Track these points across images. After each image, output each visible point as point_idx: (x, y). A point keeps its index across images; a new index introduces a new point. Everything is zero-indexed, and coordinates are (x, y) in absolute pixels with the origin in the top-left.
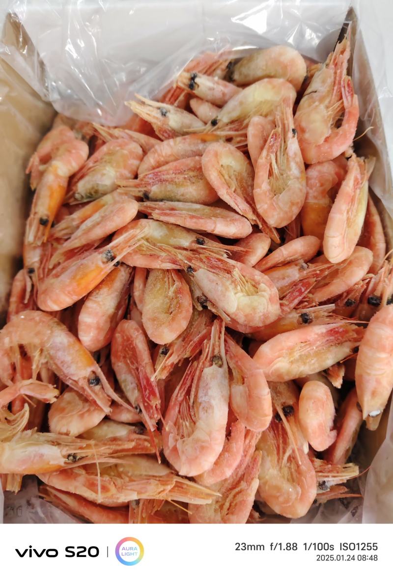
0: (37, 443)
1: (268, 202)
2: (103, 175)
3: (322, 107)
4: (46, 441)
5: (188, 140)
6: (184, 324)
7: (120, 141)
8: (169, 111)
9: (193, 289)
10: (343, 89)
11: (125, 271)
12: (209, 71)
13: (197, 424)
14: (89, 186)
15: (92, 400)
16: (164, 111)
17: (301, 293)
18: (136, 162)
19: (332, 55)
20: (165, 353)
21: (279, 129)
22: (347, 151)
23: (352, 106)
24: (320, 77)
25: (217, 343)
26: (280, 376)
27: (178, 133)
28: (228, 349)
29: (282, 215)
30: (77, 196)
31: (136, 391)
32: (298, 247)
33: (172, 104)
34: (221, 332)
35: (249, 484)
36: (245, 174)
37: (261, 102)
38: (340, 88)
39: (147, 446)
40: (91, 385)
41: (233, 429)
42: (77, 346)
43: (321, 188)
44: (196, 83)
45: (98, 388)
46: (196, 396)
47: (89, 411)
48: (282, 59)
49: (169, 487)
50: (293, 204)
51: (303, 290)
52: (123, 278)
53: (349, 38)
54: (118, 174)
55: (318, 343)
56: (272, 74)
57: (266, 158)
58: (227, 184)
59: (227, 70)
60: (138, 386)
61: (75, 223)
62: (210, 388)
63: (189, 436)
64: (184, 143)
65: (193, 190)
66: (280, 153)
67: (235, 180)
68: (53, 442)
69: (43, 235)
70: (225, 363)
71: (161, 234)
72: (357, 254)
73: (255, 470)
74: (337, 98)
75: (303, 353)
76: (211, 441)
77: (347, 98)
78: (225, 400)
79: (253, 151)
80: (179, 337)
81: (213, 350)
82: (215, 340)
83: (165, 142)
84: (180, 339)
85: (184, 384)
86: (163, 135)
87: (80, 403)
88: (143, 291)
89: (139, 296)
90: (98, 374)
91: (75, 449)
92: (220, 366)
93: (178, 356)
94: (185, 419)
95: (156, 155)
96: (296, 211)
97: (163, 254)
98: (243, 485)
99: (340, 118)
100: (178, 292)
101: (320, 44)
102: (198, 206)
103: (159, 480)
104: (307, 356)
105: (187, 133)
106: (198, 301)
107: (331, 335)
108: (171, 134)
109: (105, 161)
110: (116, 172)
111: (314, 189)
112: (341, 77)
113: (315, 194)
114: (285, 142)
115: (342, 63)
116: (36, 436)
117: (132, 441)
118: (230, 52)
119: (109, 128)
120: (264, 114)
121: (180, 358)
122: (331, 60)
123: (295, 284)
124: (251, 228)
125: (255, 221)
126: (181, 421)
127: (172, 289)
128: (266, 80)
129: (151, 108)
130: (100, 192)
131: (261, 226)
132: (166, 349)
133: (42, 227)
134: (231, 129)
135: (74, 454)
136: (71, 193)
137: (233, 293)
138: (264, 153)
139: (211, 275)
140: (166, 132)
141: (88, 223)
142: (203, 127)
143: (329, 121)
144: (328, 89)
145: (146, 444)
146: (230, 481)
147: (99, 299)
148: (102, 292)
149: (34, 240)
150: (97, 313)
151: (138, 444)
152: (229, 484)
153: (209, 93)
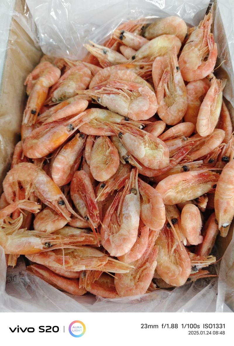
0: (27, 236)
2: (69, 86)
3: (196, 49)
4: (32, 235)
5: (118, 67)
6: (115, 170)
7: (78, 67)
8: (108, 51)
9: (120, 152)
10: (208, 40)
11: (81, 141)
12: (132, 30)
13: (122, 226)
14: (60, 93)
15: (60, 213)
16: (105, 51)
17: (183, 154)
18: (88, 79)
19: (202, 22)
20: (103, 187)
21: (169, 68)
22: (210, 74)
23: (213, 49)
24: (195, 34)
25: (133, 181)
26: (170, 201)
27: (112, 64)
28: (140, 185)
30: (53, 100)
31: (85, 208)
32: (181, 128)
33: (109, 48)
34: (136, 176)
35: (151, 263)
37: (161, 48)
38: (207, 40)
39: (91, 240)
40: (59, 205)
41: (142, 231)
42: (52, 183)
43: (196, 96)
44: (124, 36)
45: (63, 206)
46: (121, 211)
47: (58, 219)
48: (173, 23)
49: (104, 263)
51: (184, 152)
53: (212, 12)
54: (77, 86)
55: (193, 181)
56: (168, 32)
59: (142, 31)
60: (86, 205)
62: (129, 206)
63: (116, 233)
64: (116, 69)
66: (170, 82)
68: (37, 236)
69: (33, 120)
70: (138, 192)
71: (104, 116)
72: (215, 132)
73: (154, 256)
74: (205, 45)
75: (184, 187)
76: (129, 235)
77: (210, 45)
78: (138, 213)
80: (112, 177)
81: (131, 185)
82: (132, 180)
83: (105, 69)
84: (112, 179)
85: (114, 204)
86: (104, 65)
87: (53, 216)
88: (91, 153)
89: (88, 155)
90: (63, 199)
91: (50, 240)
92: (136, 194)
93: (111, 188)
94: (114, 224)
95: (100, 76)
97: (106, 127)
98: (148, 264)
99: (207, 56)
100: (112, 153)
101: (195, 16)
103: (98, 259)
104: (186, 189)
105: (118, 64)
106: (123, 159)
107: (201, 177)
108: (108, 65)
109: (70, 79)
110: (76, 84)
111: (191, 96)
112: (207, 34)
113: (192, 99)
114: (173, 75)
115: (208, 26)
116: (27, 232)
117: (83, 237)
118: (144, 20)
119: (73, 61)
120: (163, 54)
121: (112, 189)
122: (201, 25)
123: (179, 149)
126: (112, 225)
127: (108, 151)
128: (164, 35)
129: (98, 49)
130: (67, 97)
132: (104, 184)
133: (32, 115)
134: (143, 62)
135: (49, 242)
136: (50, 98)
137: (143, 147)
140: (106, 63)
143: (200, 57)
144: (199, 40)
145: (91, 238)
146: (140, 262)
147: (66, 155)
148: (67, 150)
149: (28, 123)
150: (64, 162)
151: (86, 239)
152: (139, 264)
153: (132, 42)
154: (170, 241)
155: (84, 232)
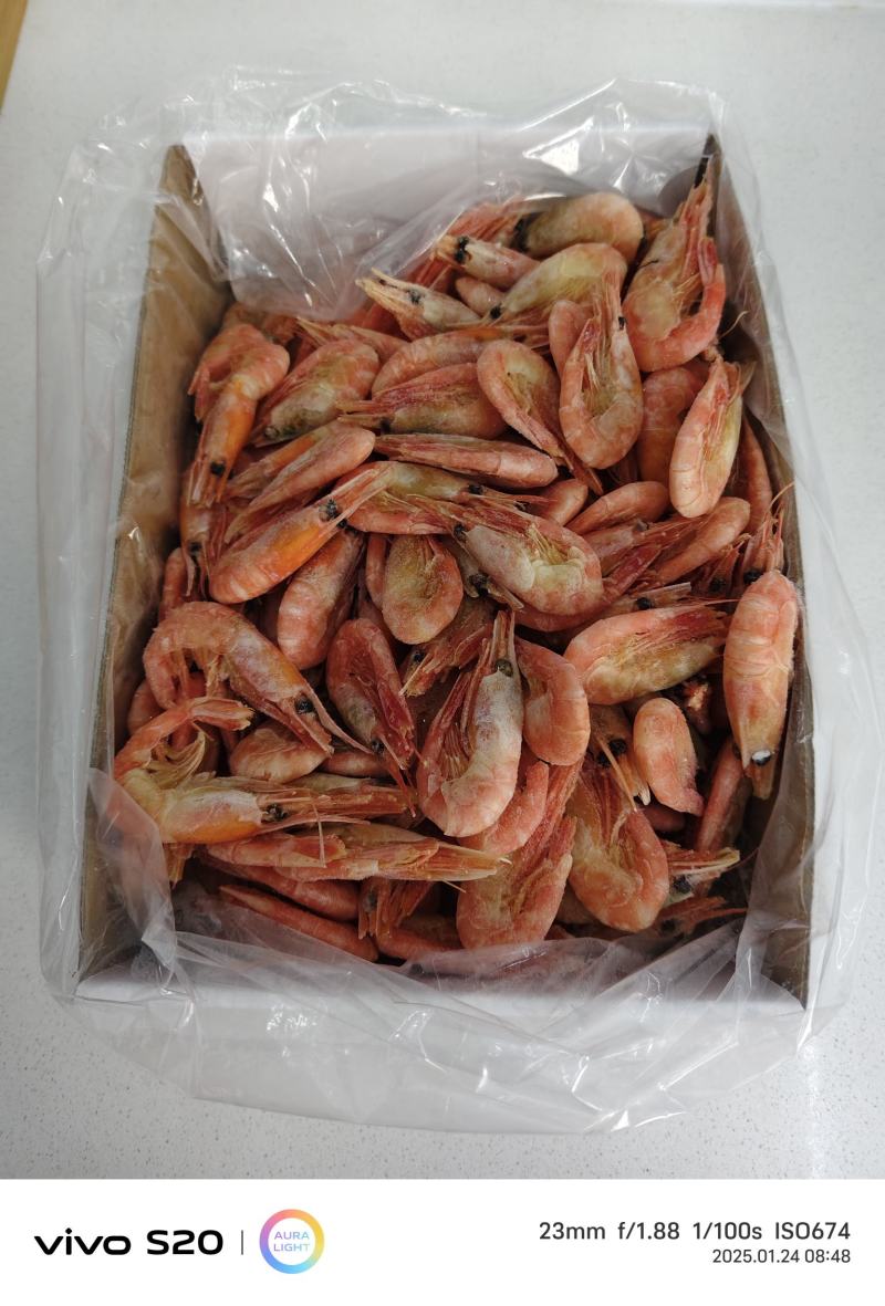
0: (218, 789)
1: (583, 426)
2: (314, 395)
3: (667, 283)
4: (231, 786)
5: (454, 338)
6: (451, 613)
7: (343, 343)
8: (424, 296)
9: (463, 565)
10: (700, 257)
11: (352, 542)
12: (488, 234)
13: (473, 756)
14: (290, 415)
15: (302, 734)
16: (416, 294)
17: (637, 567)
18: (368, 375)
19: (683, 206)
20: (419, 659)
21: (599, 319)
22: (707, 349)
23: (713, 282)
24: (664, 239)
25: (503, 642)
26: (604, 690)
27: (436, 329)
28: (521, 651)
29: (604, 447)
30: (269, 431)
31: (373, 719)
32: (629, 496)
33: (427, 285)
34: (508, 628)
35: (556, 861)
36: (546, 388)
37: (571, 279)
38: (696, 255)
39: (391, 803)
40: (300, 711)
41: (530, 774)
42: (276, 654)
43: (667, 410)
44: (466, 252)
45: (310, 716)
46: (471, 718)
47: (296, 750)
48: (604, 212)
49: (429, 853)
50: (622, 430)
51: (640, 563)
52: (349, 552)
53: (710, 181)
54: (339, 393)
55: (664, 636)
56: (589, 237)
57: (578, 360)
58: (518, 402)
59: (517, 232)
60: (376, 712)
61: (267, 472)
62: (492, 704)
63: (459, 775)
64: (448, 342)
65: (461, 415)
66: (601, 354)
67: (529, 396)
68: (244, 789)
69: (215, 491)
70: (516, 671)
71: (412, 479)
72: (724, 506)
74: (691, 271)
75: (639, 652)
76: (495, 778)
77: (706, 268)
78: (517, 722)
79: (557, 351)
80: (439, 636)
81: (497, 652)
82: (500, 639)
83: (417, 343)
84: (444, 639)
85: (450, 704)
86: (413, 333)
87: (282, 742)
88: (382, 573)
89: (375, 579)
90: (310, 698)
91: (280, 797)
92: (510, 674)
93: (442, 662)
94: (454, 754)
95: (403, 362)
96: (627, 442)
97: (416, 510)
98: (547, 863)
99: (697, 301)
100: (438, 568)
101: (664, 190)
102: (471, 439)
103: (413, 847)
104: (646, 658)
105: (451, 329)
106: (472, 584)
107: (685, 625)
108: (425, 331)
109: (318, 375)
110: (336, 389)
111: (656, 410)
112: (697, 238)
113: (660, 418)
114: (607, 337)
115: (699, 218)
116: (217, 780)
117: (367, 794)
118: (521, 204)
119: (321, 323)
120: (576, 297)
121: (444, 664)
122: (681, 213)
123: (626, 554)
124: (556, 470)
125: (562, 459)
126: (447, 757)
127: (430, 564)
128: (578, 246)
129: (395, 290)
130: (310, 424)
131: (572, 468)
132: (422, 652)
133: (213, 478)
134: (522, 323)
135: (279, 805)
136: (260, 426)
137: (528, 560)
138: (576, 352)
139: (493, 534)
140: (418, 328)
141: (293, 467)
142: (478, 321)
143: (679, 305)
144: (676, 256)
145: (390, 797)
146: (525, 858)
147: (313, 581)
148: (316, 569)
149: (202, 498)
150: (309, 601)
151: (376, 800)
152: (523, 865)
153: (488, 267)
154: (608, 805)
155: (371, 784)
